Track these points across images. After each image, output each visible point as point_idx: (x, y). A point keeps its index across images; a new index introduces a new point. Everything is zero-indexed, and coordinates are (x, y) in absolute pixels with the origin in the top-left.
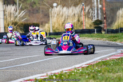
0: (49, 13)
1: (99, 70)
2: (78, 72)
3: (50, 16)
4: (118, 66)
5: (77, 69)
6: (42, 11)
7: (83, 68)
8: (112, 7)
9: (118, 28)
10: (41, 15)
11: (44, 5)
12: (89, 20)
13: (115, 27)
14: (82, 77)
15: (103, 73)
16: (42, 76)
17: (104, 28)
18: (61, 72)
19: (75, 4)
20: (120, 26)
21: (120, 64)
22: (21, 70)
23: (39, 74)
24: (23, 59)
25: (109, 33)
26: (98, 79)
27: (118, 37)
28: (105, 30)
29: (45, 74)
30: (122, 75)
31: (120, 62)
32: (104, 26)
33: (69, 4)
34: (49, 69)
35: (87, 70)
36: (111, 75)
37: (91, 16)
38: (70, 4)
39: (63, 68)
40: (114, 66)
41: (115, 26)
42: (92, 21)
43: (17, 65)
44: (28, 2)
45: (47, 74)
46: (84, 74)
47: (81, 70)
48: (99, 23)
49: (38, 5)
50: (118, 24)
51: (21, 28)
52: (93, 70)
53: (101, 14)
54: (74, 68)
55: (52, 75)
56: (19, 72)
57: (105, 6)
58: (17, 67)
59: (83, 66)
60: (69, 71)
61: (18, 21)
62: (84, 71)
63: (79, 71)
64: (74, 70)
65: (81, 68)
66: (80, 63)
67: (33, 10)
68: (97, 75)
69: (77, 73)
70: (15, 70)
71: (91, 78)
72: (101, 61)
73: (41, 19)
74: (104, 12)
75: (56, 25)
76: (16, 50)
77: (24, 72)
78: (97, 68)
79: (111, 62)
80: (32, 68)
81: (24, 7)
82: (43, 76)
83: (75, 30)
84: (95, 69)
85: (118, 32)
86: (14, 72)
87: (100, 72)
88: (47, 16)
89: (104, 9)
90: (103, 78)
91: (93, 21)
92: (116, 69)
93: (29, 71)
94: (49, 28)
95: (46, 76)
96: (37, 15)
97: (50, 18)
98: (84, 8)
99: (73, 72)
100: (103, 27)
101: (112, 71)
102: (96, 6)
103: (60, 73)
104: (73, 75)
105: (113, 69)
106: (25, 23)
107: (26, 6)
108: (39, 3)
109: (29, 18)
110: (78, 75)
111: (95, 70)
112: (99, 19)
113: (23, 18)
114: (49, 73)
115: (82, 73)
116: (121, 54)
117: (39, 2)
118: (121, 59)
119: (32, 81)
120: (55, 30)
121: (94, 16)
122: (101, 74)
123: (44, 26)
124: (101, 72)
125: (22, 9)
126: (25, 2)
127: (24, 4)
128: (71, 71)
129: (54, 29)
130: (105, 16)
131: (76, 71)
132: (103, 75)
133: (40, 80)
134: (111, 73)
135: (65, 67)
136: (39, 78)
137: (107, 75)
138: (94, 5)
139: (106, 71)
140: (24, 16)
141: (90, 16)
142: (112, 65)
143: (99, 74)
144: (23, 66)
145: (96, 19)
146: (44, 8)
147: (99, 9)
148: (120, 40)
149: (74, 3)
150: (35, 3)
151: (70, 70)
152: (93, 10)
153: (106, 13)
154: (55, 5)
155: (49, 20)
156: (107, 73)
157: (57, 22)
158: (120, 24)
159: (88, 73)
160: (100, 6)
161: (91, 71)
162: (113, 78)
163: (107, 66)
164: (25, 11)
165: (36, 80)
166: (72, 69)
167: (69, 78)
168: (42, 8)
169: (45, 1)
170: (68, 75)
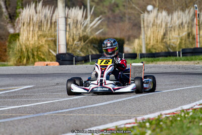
0: (141, 21)
2: (186, 116)
3: (142, 26)
5: (186, 111)
6: (129, 19)
7: (195, 109)
10: (127, 25)
11: (132, 8)
14: (193, 124)
16: (127, 124)
18: (159, 116)
22: (93, 114)
23: (124, 119)
29: (133, 120)
33: (172, 7)
34: (140, 112)
39: (163, 110)
43: (87, 105)
44: (107, 4)
45: (136, 120)
46: (197, 120)
47: (191, 114)
49: (121, 8)
51: (94, 47)
54: (181, 111)
55: (144, 121)
56: (91, 116)
58: (88, 109)
59: (194, 108)
60: (172, 115)
61: (89, 34)
62: (196, 114)
63: (188, 114)
64: (180, 114)
65: (191, 110)
66: (190, 103)
67: (115, 17)
69: (185, 117)
70: (84, 113)
73: (128, 31)
75: (152, 41)
77: (98, 117)
80: (111, 111)
82: (130, 124)
83: (183, 50)
86: (82, 116)
88: (137, 26)
93: (105, 115)
94: (141, 47)
95: (134, 123)
96: (121, 24)
97: (142, 29)
98: (198, 13)
99: (178, 116)
103: (157, 118)
104: (179, 122)
106: (100, 38)
107: (102, 9)
108: (124, 6)
109: (107, 30)
110: (188, 121)
113: (97, 29)
114: (139, 118)
115: (193, 118)
117: (125, 4)
120: (150, 49)
123: (133, 42)
125: (95, 15)
126: (101, 4)
127: (99, 7)
128: (175, 115)
129: (148, 47)
131: (183, 115)
133: (124, 129)
135: (166, 109)
136: (122, 126)
140: (99, 25)
144: (98, 107)
146: (132, 13)
150: (117, 6)
151: (174, 113)
154: (150, 8)
155: (140, 33)
157: (154, 37)
166: (177, 111)
167: (171, 126)
168: (129, 14)
169: (133, 3)
170: (171, 121)
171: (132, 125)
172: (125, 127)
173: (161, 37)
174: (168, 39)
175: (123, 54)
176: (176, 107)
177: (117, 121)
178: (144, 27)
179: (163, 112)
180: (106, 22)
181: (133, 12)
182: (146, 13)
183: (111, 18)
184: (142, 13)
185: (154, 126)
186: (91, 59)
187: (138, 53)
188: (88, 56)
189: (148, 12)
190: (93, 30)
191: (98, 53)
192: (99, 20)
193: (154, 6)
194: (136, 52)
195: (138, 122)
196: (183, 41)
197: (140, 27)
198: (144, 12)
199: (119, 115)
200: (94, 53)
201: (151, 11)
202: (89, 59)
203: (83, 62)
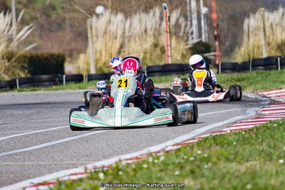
0: (87, 29)
1: (206, 155)
2: (156, 161)
3: (89, 35)
4: (248, 146)
5: (155, 155)
6: (71, 26)
7: (168, 152)
8: (232, 13)
9: (247, 60)
10: (67, 35)
11: (74, 11)
12: (180, 44)
13: (239, 57)
14: (166, 173)
15: (215, 164)
16: (72, 175)
17: (215, 60)
18: (116, 163)
19: (146, 8)
20: (252, 55)
21: (253, 141)
22: (24, 161)
23: (67, 168)
24: (28, 137)
25: (227, 71)
26: (203, 176)
27: (248, 79)
28: (217, 66)
29: (81, 170)
30: (258, 167)
31: (254, 138)
32: (215, 56)
33: (131, 7)
34: (91, 157)
35: (177, 157)
36: (233, 166)
37: (184, 32)
38: (135, 8)
39: (123, 154)
40: (240, 145)
41: (241, 55)
42: (187, 45)
43: (14, 149)
44: (39, 5)
45: (86, 169)
46: (171, 167)
47: (162, 158)
48: (203, 48)
49: (60, 11)
50: (246, 51)
51: (22, 67)
52: (191, 156)
53: (206, 28)
54: (147, 154)
55: (97, 170)
56: (21, 165)
57: (217, 10)
58: (16, 154)
59: (167, 149)
60: (136, 161)
61: (15, 49)
62: (169, 159)
63: (158, 159)
64: (146, 159)
65: (162, 153)
66: (160, 142)
67: (50, 24)
68: (202, 167)
69: (154, 163)
70: (11, 161)
71: (188, 176)
72: (209, 135)
73: (69, 43)
74: (215, 24)
75: (103, 57)
76: (12, 115)
77: (30, 166)
78: (199, 152)
79: (232, 137)
80: (49, 157)
81: (28, 17)
82: (76, 174)
83: (148, 68)
84: (195, 155)
85: (248, 69)
86: (9, 165)
87: (207, 160)
88: (82, 36)
89: (214, 16)
90: (214, 174)
91: (189, 46)
92: (244, 153)
93: (41, 163)
94: (88, 64)
95: (82, 174)
96: (60, 34)
97: (90, 40)
98: (168, 15)
99: (144, 162)
100: (212, 57)
101: (235, 158)
102: (196, 10)
103: (114, 165)
104: (145, 170)
105: (236, 154)
106: (31, 54)
107: (32, 14)
108: (63, 8)
109: (40, 42)
110: (157, 169)
111: (195, 157)
112: (204, 40)
113: (27, 42)
114: (90, 166)
115: (165, 164)
116: (256, 118)
117: (64, 5)
118: (255, 130)
119: (51, 186)
120: (101, 69)
121: (192, 33)
122: (210, 164)
123: (77, 58)
124: (209, 161)
125: (24, 22)
126: (31, 6)
127: (28, 10)
128: (139, 161)
129: (99, 65)
130: (216, 33)
131: (151, 160)
132: (215, 168)
133: (68, 183)
134: (232, 161)
135: (127, 152)
136: (66, 178)
137: (224, 167)
138: (190, 7)
139: (220, 158)
140: (28, 37)
141: (181, 34)
142: (235, 143)
143: (206, 166)
144: (30, 152)
145: (196, 41)
146: (74, 18)
147: (202, 17)
148: (252, 88)
149: (143, 5)
150: (54, 8)
151: (138, 158)
152: (189, 18)
153: (218, 25)
154: (99, 9)
155: (86, 46)
156: (224, 163)
157: (106, 50)
158: (252, 50)
159: (179, 163)
160: (204, 10)
161: (187, 159)
162: (237, 173)
163: (222, 146)
164: (30, 28)
165: (59, 183)
166: (142, 155)
167: (135, 176)
168: (71, 18)
169: (76, 3)
170: (134, 170)
171: (79, 176)
172: (69, 180)
173: (116, 51)
174: (127, 53)
175: (64, 76)
176: (141, 150)
177: (57, 171)
178: (92, 37)
179: (123, 157)
180: (39, 31)
181: (77, 16)
182: (94, 16)
183: (46, 26)
184: (88, 18)
185: (110, 178)
186: (20, 84)
187: (85, 74)
188: (15, 80)
189: (98, 16)
190: (20, 43)
191: (29, 76)
192: (28, 30)
193: (106, 7)
194: (82, 73)
195: (88, 171)
196: (148, 55)
197: (87, 38)
198: (92, 16)
199: (61, 163)
200: (23, 75)
201: (102, 14)
202: (16, 85)
203: (8, 88)
